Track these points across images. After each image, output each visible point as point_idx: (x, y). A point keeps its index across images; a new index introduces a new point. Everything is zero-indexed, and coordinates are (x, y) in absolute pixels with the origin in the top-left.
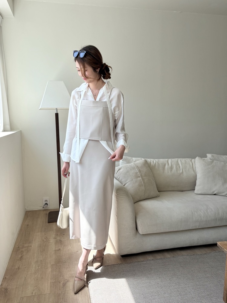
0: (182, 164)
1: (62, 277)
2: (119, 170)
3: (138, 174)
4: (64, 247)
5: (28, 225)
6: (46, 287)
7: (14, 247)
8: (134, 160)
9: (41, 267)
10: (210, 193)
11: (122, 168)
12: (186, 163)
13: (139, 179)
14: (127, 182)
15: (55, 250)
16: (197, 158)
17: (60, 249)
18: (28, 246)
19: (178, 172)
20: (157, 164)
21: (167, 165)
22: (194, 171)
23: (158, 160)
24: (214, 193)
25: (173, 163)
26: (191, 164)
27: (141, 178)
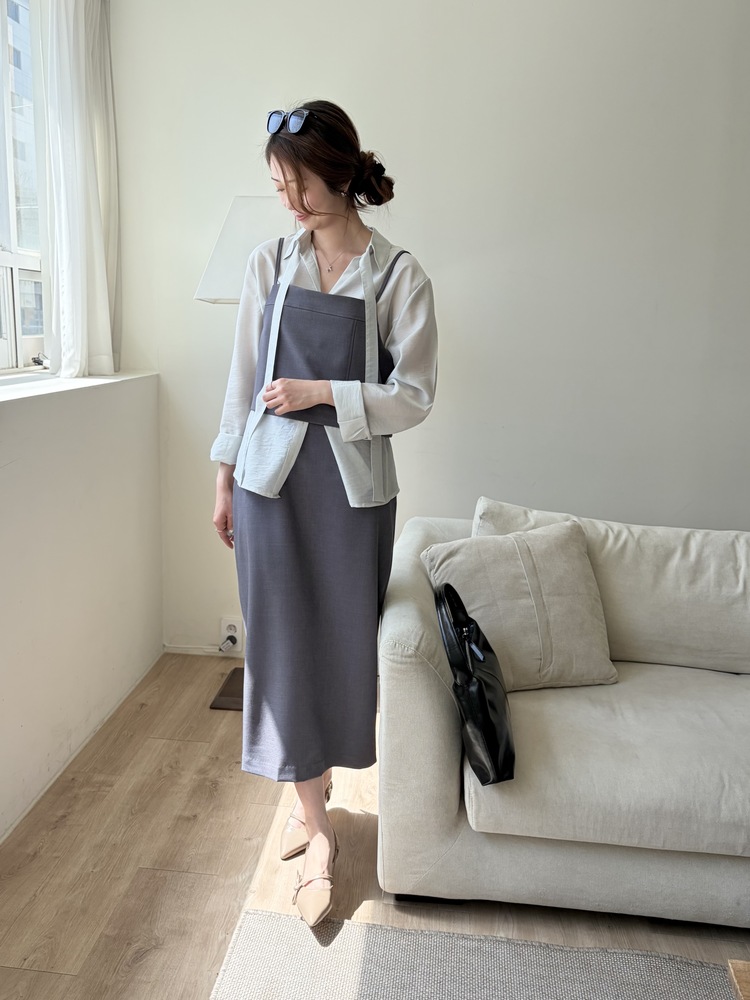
2: (451, 555)
3: (524, 581)
4: (213, 809)
5: (142, 705)
7: (61, 776)
8: (532, 522)
9: (102, 870)
11: (463, 550)
13: (523, 602)
14: (472, 608)
15: (179, 818)
17: (195, 816)
18: (103, 783)
20: (631, 545)
23: (644, 531)
25: (707, 551)
27: (531, 602)
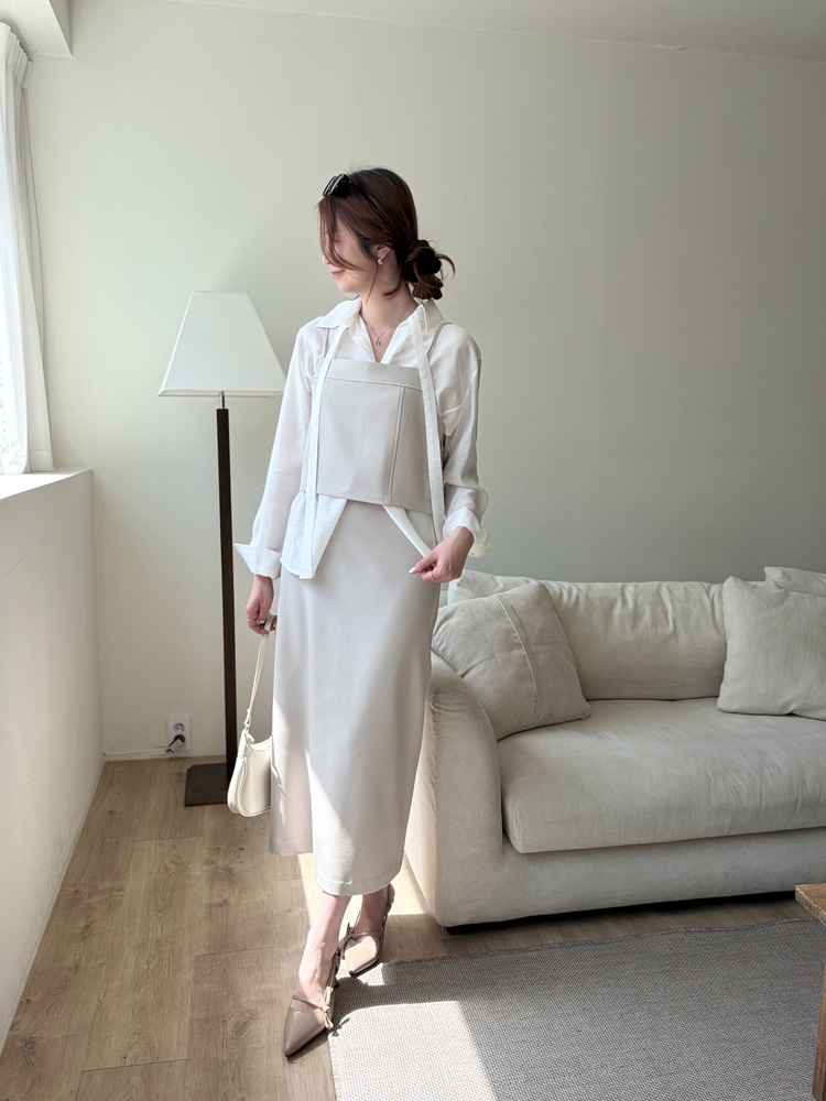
0: (672, 603)
1: (231, 1003)
2: (446, 618)
3: (513, 635)
4: (240, 892)
5: (111, 813)
6: (175, 1036)
7: (61, 891)
8: (501, 586)
9: (157, 966)
10: (772, 709)
11: (458, 612)
12: (688, 599)
13: (516, 652)
14: (474, 663)
15: (210, 906)
16: (730, 582)
17: (225, 901)
18: (112, 890)
19: (660, 629)
20: (582, 599)
21: (619, 604)
22: (719, 628)
23: (589, 587)
24: (789, 711)
25: (640, 599)
26: (707, 602)
27: (523, 652)
